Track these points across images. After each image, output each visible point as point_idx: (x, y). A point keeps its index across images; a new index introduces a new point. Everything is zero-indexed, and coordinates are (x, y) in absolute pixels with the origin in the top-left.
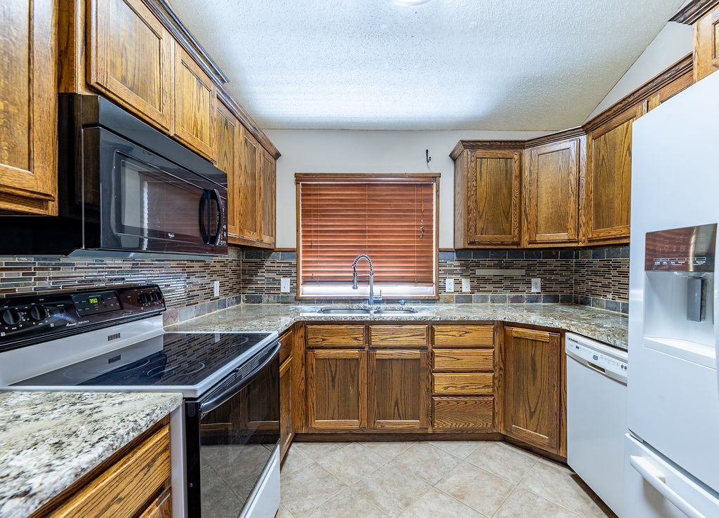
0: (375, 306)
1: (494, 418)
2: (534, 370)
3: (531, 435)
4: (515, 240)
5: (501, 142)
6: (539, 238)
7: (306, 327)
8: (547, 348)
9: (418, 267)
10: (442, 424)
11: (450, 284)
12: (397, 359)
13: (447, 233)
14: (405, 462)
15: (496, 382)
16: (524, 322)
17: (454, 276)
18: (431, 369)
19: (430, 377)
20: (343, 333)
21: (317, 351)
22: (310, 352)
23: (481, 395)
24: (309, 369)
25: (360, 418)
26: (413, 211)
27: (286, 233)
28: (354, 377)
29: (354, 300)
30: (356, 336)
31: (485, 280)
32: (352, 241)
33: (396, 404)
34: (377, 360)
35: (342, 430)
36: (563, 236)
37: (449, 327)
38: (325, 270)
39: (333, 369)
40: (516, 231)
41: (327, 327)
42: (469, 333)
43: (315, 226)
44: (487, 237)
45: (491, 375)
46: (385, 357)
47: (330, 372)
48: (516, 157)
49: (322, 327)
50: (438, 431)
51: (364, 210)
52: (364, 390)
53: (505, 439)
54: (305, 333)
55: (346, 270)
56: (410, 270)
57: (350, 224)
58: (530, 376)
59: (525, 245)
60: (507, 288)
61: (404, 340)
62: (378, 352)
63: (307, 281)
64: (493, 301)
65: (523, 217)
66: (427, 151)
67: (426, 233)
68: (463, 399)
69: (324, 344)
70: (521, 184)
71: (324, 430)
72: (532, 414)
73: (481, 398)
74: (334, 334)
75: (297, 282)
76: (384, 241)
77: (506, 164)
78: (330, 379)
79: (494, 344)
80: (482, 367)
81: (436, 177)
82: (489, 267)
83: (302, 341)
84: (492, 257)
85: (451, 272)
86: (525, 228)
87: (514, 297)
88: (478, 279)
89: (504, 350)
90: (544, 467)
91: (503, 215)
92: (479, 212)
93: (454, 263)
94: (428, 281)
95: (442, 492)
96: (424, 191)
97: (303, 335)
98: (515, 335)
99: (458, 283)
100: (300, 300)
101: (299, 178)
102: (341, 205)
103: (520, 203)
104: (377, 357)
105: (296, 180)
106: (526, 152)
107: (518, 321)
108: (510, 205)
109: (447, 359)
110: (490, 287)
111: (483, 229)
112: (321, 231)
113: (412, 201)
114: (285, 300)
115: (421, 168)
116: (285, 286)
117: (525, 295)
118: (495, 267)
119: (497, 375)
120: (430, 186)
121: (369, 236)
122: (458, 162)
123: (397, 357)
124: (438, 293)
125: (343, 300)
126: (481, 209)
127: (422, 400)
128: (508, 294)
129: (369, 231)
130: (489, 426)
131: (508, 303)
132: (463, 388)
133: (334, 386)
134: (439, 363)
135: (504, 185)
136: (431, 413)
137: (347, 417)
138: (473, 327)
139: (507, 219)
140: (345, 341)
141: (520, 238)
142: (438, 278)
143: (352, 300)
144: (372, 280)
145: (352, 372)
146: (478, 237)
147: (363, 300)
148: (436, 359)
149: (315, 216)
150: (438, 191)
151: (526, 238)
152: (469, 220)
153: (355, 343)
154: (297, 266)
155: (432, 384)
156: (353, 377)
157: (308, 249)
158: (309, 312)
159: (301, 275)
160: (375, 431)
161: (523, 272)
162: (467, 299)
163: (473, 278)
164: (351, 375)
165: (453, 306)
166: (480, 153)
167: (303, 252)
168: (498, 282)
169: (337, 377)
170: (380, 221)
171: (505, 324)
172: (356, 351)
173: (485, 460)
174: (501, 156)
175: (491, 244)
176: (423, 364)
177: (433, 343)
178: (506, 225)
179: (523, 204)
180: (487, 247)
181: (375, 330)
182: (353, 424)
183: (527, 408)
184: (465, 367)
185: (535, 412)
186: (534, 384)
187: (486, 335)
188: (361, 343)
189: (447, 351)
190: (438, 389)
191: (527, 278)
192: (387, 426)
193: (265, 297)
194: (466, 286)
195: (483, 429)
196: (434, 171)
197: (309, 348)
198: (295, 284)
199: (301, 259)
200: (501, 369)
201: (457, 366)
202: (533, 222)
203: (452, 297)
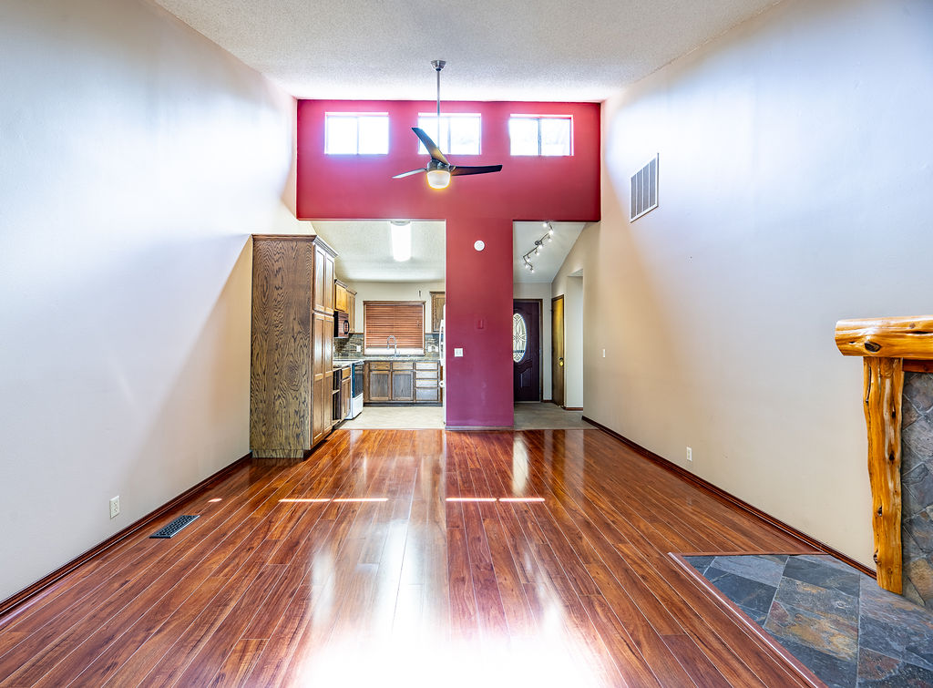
1: (438, 397)
7: (369, 363)
9: (416, 341)
10: (419, 399)
11: (430, 349)
13: (428, 326)
17: (432, 345)
18: (415, 378)
19: (415, 381)
20: (382, 365)
21: (373, 372)
22: (370, 372)
23: (433, 388)
25: (388, 397)
26: (414, 317)
27: (359, 325)
28: (387, 382)
30: (387, 366)
32: (390, 330)
33: (402, 391)
34: (395, 375)
35: (382, 401)
38: (376, 342)
39: (379, 378)
41: (376, 363)
43: (372, 323)
45: (437, 380)
46: (398, 374)
47: (377, 379)
49: (374, 363)
50: (418, 402)
51: (393, 316)
55: (384, 342)
56: (413, 342)
57: (387, 323)
61: (405, 368)
62: (395, 372)
63: (368, 347)
66: (420, 292)
67: (420, 326)
69: (376, 369)
71: (376, 401)
74: (379, 365)
76: (401, 330)
78: (378, 382)
79: (438, 369)
80: (433, 377)
83: (368, 368)
85: (430, 343)
93: (432, 340)
94: (421, 347)
96: (419, 308)
97: (368, 366)
99: (433, 347)
100: (365, 355)
101: (365, 303)
102: (383, 314)
109: (421, 374)
112: (375, 325)
113: (414, 312)
114: (358, 356)
115: (417, 299)
116: (359, 349)
120: (422, 306)
121: (395, 328)
123: (403, 374)
124: (425, 352)
127: (411, 389)
129: (395, 326)
132: (427, 385)
133: (379, 384)
134: (418, 376)
136: (415, 395)
137: (384, 396)
140: (383, 368)
142: (425, 346)
144: (396, 347)
148: (417, 374)
149: (372, 319)
150: (425, 308)
153: (387, 369)
154: (364, 340)
155: (415, 384)
157: (369, 333)
158: (368, 359)
159: (365, 345)
160: (395, 402)
164: (385, 380)
166: (437, 296)
167: (367, 334)
169: (380, 381)
170: (400, 321)
172: (387, 371)
176: (412, 377)
177: (415, 368)
181: (394, 364)
182: (386, 399)
184: (427, 377)
187: (435, 365)
188: (389, 369)
189: (421, 371)
190: (418, 386)
192: (399, 400)
193: (350, 354)
194: (437, 349)
196: (424, 300)
197: (370, 370)
198: (363, 348)
199: (365, 338)
201: (424, 377)
203: (431, 354)
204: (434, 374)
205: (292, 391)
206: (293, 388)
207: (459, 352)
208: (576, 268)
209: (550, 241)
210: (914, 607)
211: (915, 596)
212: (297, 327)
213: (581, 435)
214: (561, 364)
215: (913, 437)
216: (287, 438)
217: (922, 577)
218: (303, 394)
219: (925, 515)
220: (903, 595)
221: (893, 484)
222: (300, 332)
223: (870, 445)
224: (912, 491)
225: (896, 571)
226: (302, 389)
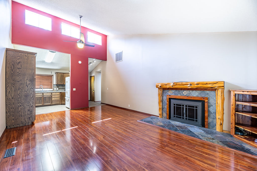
1: (60, 102)
4: (63, 83)
5: (61, 73)
8: (64, 94)
10: (53, 103)
11: (55, 89)
12: (47, 97)
13: (55, 82)
15: (60, 98)
28: (41, 99)
30: (41, 94)
33: (47, 102)
37: (54, 93)
42: (56, 93)
46: (45, 96)
51: (41, 79)
52: (42, 101)
56: (49, 87)
57: (39, 81)
58: (63, 97)
60: (63, 89)
61: (48, 95)
65: (64, 81)
66: (51, 72)
67: (51, 82)
70: (64, 77)
72: (64, 101)
73: (58, 100)
74: (38, 94)
76: (45, 83)
77: (62, 75)
79: (60, 94)
81: (53, 75)
82: (60, 87)
93: (56, 86)
94: (52, 88)
96: (51, 77)
99: (56, 88)
102: (37, 78)
103: (64, 79)
106: (65, 74)
110: (61, 89)
111: (59, 82)
113: (49, 78)
115: (50, 74)
118: (62, 87)
122: (56, 74)
124: (53, 90)
126: (59, 80)
128: (63, 90)
129: (42, 82)
132: (56, 99)
134: (53, 97)
135: (62, 77)
136: (52, 102)
137: (40, 104)
139: (62, 81)
143: (39, 91)
144: (43, 88)
147: (41, 91)
150: (53, 77)
151: (65, 83)
152: (57, 81)
155: (52, 99)
160: (44, 105)
162: (58, 91)
163: (58, 88)
165: (55, 91)
166: (58, 74)
169: (38, 99)
170: (44, 80)
171: (61, 92)
172: (41, 96)
176: (51, 97)
177: (52, 94)
180: (59, 84)
181: (44, 94)
182: (41, 104)
189: (54, 95)
192: (46, 104)
194: (57, 89)
195: (59, 104)
201: (55, 97)
204: (59, 96)
205: (26, 104)
206: (27, 102)
207: (74, 89)
208: (99, 70)
209: (94, 63)
210: (163, 119)
211: (164, 117)
212: (28, 82)
213: (100, 107)
214: (94, 92)
215: (163, 98)
216: (24, 119)
217: (164, 115)
218: (32, 104)
219: (165, 107)
220: (162, 118)
221: (161, 104)
222: (29, 84)
223: (159, 100)
224: (163, 104)
225: (161, 115)
226: (31, 103)
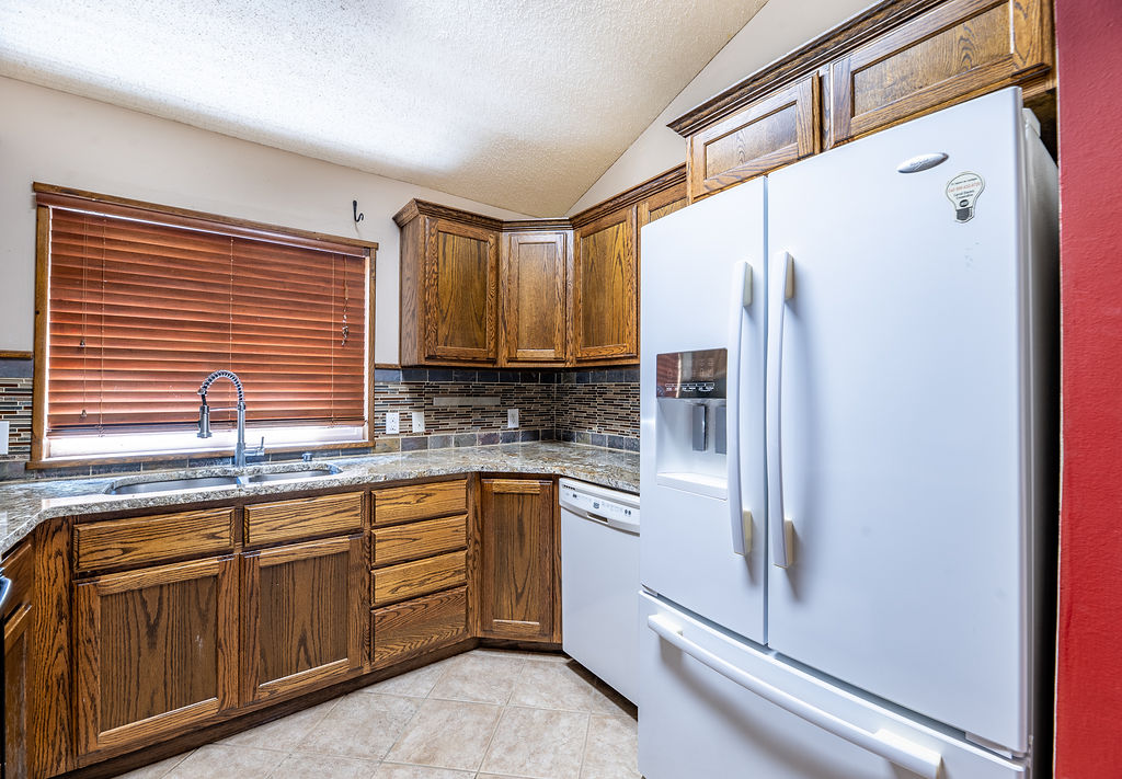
0: (251, 468)
1: (467, 618)
2: (522, 535)
3: (517, 626)
4: (491, 355)
5: (472, 215)
6: (520, 354)
7: (71, 531)
8: (537, 502)
9: (336, 394)
10: (385, 654)
11: (393, 422)
12: (305, 560)
13: (387, 340)
14: (323, 741)
15: (470, 562)
16: (508, 470)
17: (399, 408)
18: (369, 563)
19: (367, 579)
20: (179, 530)
21: (104, 579)
22: (85, 585)
23: (448, 588)
24: (83, 622)
25: (221, 692)
26: (328, 298)
28: (209, 619)
29: (197, 460)
30: (214, 530)
31: (445, 413)
33: (303, 641)
34: (261, 568)
35: (175, 731)
36: (549, 354)
37: (400, 490)
39: (152, 608)
40: (492, 344)
41: (135, 522)
42: (430, 495)
43: (91, 306)
44: (452, 350)
45: (463, 554)
46: (278, 561)
47: (142, 618)
48: (492, 241)
49: (123, 523)
50: (380, 666)
51: (224, 286)
52: (231, 633)
53: (483, 644)
54: (70, 544)
55: (183, 399)
56: (322, 399)
57: (191, 311)
58: (517, 544)
59: (503, 363)
60: (477, 424)
61: (318, 524)
62: (264, 553)
63: (61, 427)
64: (458, 444)
65: (501, 324)
66: (355, 203)
67: (352, 338)
68: (421, 600)
69: (126, 559)
70: (497, 279)
71: (125, 747)
72: (519, 597)
73: (449, 593)
74: (155, 533)
75: (33, 429)
76: (268, 346)
77: (479, 248)
78: (144, 631)
79: (467, 507)
80: (451, 545)
81: (371, 249)
82: (453, 394)
83: (59, 564)
84: (456, 379)
85: (395, 403)
86: (503, 341)
87: (487, 436)
88: (437, 412)
89: (481, 513)
90: (535, 665)
91: (474, 319)
92: (441, 311)
93: (399, 388)
94: (355, 418)
95: (398, 766)
96: (349, 268)
97: (64, 549)
98: (496, 490)
99: (406, 419)
100: (40, 471)
101: (47, 194)
102: (168, 270)
103: (497, 305)
104: (262, 563)
105: (37, 198)
106: (505, 236)
107: (501, 470)
108: (485, 307)
109: (397, 542)
110: (453, 423)
111: (447, 337)
112: (109, 319)
113: (328, 281)
115: (342, 228)
117: (499, 432)
118: (461, 393)
119: (471, 552)
120: (361, 261)
121: (236, 337)
122: (409, 231)
123: (304, 556)
124: (372, 437)
125: (169, 462)
126: (444, 307)
127: (352, 621)
128: (479, 432)
129: (235, 327)
130: (460, 632)
131: (477, 446)
132: (422, 583)
133: (152, 645)
134: (383, 552)
135: (476, 277)
136: (369, 640)
138: (437, 486)
139: (480, 325)
140: (185, 544)
141: (497, 353)
142: (372, 411)
143: (191, 460)
144: (242, 418)
145: (203, 606)
146: (440, 349)
147: (221, 458)
148: (378, 546)
149: (91, 284)
150: (373, 271)
151: (504, 353)
152: (426, 323)
153: (212, 545)
154: (34, 392)
155: (371, 590)
156: (203, 616)
157: (71, 355)
159: (47, 411)
160: (256, 707)
161: (497, 401)
162: (419, 443)
163: (428, 410)
164: (199, 609)
165: (398, 456)
166: (443, 224)
167: (54, 361)
168: (464, 415)
169: (163, 622)
170: (262, 310)
171: (482, 476)
172: (214, 561)
173: (457, 685)
174: (472, 236)
175: (459, 361)
176: (355, 559)
177: (372, 518)
178: (478, 334)
179: (500, 307)
180: (454, 364)
181: (259, 513)
182: (208, 707)
183: (513, 590)
184: (426, 550)
185: (522, 592)
186: (521, 554)
187: (456, 496)
188: (225, 543)
189: (397, 528)
190: (381, 594)
191: (502, 409)
192: (282, 689)
194: (418, 423)
195: (453, 638)
196: (365, 233)
197: (83, 575)
198: (26, 435)
199: (47, 377)
200: (476, 542)
201: (413, 550)
202: (513, 333)
203: (397, 441)
204: (455, 530)
